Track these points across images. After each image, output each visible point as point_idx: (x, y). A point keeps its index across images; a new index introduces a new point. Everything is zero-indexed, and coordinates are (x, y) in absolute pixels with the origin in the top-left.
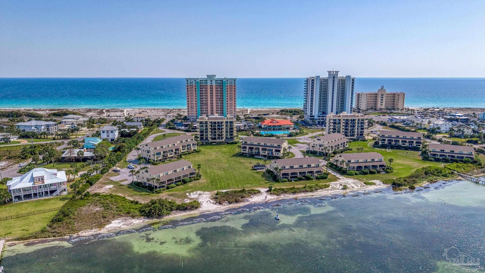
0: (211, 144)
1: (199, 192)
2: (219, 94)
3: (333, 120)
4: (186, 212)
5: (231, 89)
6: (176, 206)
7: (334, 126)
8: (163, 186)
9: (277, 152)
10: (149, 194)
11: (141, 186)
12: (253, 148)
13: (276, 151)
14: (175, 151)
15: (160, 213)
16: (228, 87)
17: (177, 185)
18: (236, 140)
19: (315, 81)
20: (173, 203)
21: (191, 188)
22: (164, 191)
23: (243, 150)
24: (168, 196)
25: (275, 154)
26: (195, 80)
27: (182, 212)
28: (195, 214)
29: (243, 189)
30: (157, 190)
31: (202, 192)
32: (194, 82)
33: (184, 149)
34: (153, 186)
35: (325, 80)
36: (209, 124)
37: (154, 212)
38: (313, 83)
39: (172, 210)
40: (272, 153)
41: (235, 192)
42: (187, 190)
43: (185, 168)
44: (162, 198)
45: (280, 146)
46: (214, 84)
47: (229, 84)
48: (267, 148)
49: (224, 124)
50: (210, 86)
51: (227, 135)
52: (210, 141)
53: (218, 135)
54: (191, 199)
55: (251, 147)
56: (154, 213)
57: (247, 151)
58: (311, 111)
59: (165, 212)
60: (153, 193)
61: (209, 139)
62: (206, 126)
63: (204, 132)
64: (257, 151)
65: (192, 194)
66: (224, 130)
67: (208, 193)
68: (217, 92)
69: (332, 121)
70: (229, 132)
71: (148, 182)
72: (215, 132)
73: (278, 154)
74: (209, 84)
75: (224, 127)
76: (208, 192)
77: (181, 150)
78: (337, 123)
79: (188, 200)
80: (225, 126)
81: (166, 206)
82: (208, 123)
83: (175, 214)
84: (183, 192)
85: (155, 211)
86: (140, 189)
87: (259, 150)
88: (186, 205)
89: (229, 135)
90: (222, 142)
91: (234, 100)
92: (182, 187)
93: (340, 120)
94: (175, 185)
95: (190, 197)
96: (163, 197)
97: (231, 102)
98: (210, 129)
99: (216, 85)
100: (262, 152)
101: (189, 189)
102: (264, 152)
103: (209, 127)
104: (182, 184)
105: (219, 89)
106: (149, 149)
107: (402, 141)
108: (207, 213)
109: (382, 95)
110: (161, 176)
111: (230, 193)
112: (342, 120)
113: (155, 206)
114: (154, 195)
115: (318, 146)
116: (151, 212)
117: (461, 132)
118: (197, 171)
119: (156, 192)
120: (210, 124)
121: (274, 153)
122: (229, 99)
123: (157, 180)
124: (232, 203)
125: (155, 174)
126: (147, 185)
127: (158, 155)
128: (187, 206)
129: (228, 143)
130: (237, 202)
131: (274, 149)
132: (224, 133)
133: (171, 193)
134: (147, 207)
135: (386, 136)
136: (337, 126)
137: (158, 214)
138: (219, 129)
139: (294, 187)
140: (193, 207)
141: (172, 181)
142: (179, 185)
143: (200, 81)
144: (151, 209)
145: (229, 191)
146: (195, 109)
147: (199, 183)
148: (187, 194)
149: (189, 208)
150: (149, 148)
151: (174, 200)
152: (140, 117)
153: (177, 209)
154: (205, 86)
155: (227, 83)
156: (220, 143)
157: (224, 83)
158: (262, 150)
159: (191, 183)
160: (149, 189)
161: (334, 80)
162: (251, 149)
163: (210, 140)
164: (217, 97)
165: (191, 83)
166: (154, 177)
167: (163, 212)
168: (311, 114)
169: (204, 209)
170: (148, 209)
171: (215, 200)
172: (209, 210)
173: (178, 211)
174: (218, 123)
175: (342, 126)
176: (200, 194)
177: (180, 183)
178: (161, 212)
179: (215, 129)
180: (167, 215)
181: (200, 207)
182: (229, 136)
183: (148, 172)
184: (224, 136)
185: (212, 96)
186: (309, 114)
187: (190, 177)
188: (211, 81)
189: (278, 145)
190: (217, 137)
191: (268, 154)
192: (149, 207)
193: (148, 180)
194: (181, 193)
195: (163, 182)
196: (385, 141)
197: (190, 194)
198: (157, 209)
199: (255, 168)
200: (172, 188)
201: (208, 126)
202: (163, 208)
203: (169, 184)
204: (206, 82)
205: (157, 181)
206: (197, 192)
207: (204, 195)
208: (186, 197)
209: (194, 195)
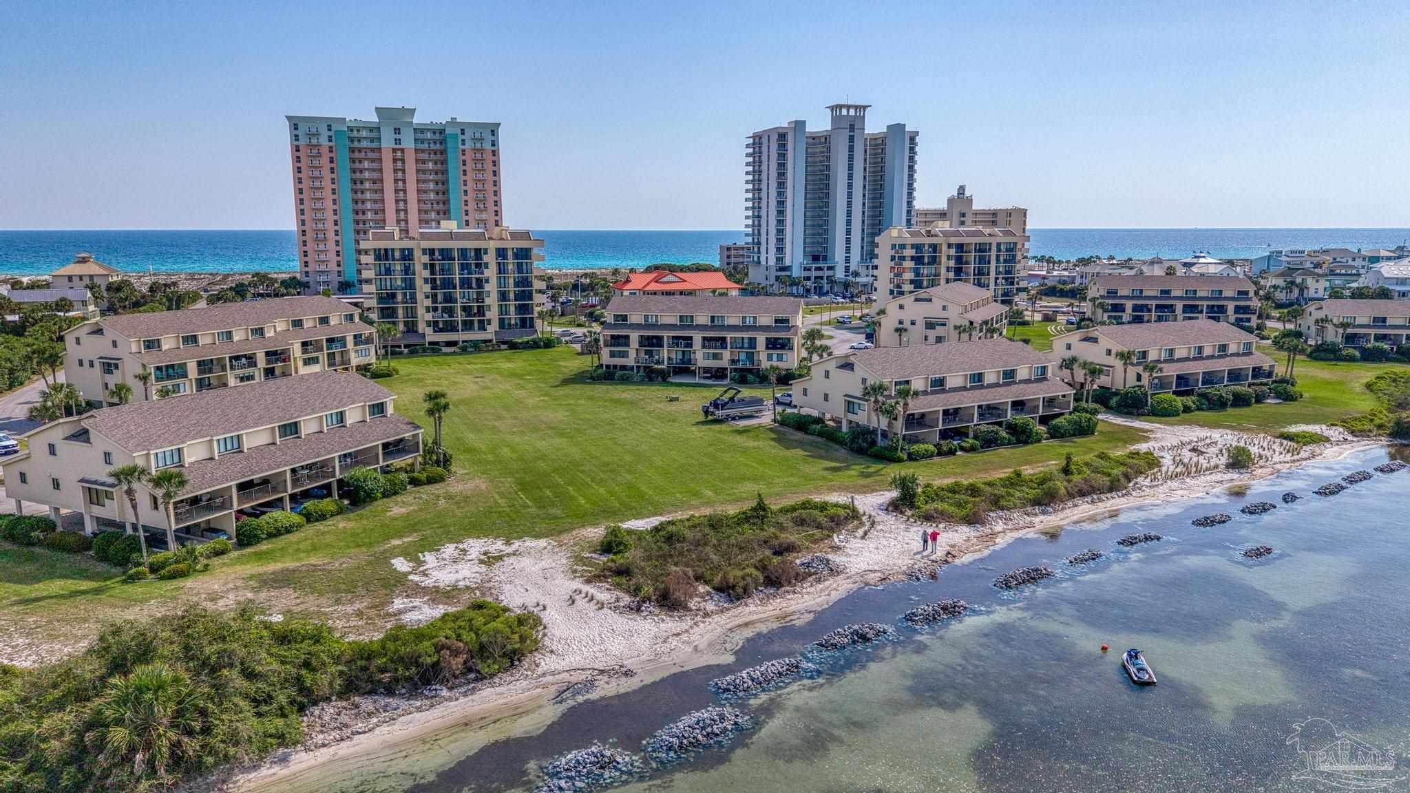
0: (434, 348)
1: (476, 547)
2: (432, 186)
3: (913, 246)
4: (435, 700)
5: (479, 166)
6: (337, 660)
7: (917, 273)
8: (211, 530)
9: (774, 348)
10: (97, 591)
11: (39, 543)
12: (660, 339)
13: (773, 344)
14: (268, 362)
15: (191, 746)
16: (468, 157)
17: (309, 517)
18: (543, 328)
19: (790, 138)
20: (317, 640)
21: (413, 528)
22: (216, 561)
23: (613, 355)
24: (256, 590)
25: (764, 360)
26: (329, 123)
27: (403, 704)
28: (518, 712)
29: (754, 504)
30: (160, 555)
31: (498, 546)
32: (325, 134)
33: (314, 361)
34: (129, 531)
35: (817, 141)
36: (420, 259)
37: (132, 750)
38: (782, 147)
39: (306, 699)
40: (750, 356)
41: (715, 524)
42: (388, 538)
43: (353, 416)
44: (210, 606)
45: (787, 321)
46: (408, 143)
47: (469, 145)
48: (729, 335)
49: (490, 258)
50: (394, 150)
51: (503, 310)
52: (428, 339)
53: (464, 309)
54: (437, 595)
55: (649, 338)
56: (128, 759)
57: (632, 354)
58: (780, 250)
59: (249, 725)
60: (133, 579)
61: (422, 327)
62: (407, 270)
63: (400, 297)
64: (676, 356)
65: (429, 558)
66: (492, 287)
67: (542, 543)
68: (422, 176)
69: (909, 252)
70: (512, 296)
71: (97, 511)
72: (449, 299)
73: (780, 358)
74: (387, 142)
75: (491, 273)
76: (537, 536)
77: (300, 363)
78: (926, 260)
79: (417, 602)
80: (493, 268)
81: (250, 675)
82: (417, 254)
83: (345, 733)
84: (359, 556)
85: (144, 729)
86: (32, 559)
87: (691, 345)
88: (427, 645)
89: (512, 309)
90: (485, 341)
91: (492, 208)
92: (341, 523)
93: (934, 247)
94: (296, 518)
95: (428, 582)
96: (214, 600)
97: (484, 216)
98: (426, 281)
99: (416, 150)
100: (707, 356)
101: (401, 537)
102: (716, 356)
103: (421, 273)
104: (340, 511)
105: (430, 165)
106: (111, 352)
107: (1185, 306)
108: (607, 688)
109: (963, 215)
110: (188, 460)
111: (689, 534)
112: (944, 248)
113: (140, 690)
114: (136, 589)
115: (920, 325)
116: (100, 745)
117: (1296, 291)
118: (425, 433)
119: (154, 569)
120: (426, 259)
121: (763, 356)
122: (472, 206)
123: (157, 482)
124: (746, 592)
125: (146, 444)
126: (89, 528)
127: (169, 377)
128: (439, 648)
129: (513, 346)
130: (775, 581)
131: (761, 339)
132: (492, 301)
133: (272, 567)
134: (59, 705)
135: (1123, 292)
136: (925, 270)
137: (177, 760)
138: (466, 283)
139: (1018, 474)
140: (482, 651)
141: (275, 490)
142: (322, 517)
143: (351, 129)
144: (97, 723)
145: (672, 523)
146: (331, 245)
147: (449, 497)
148: (401, 564)
149: (457, 663)
150: (115, 344)
151: (307, 615)
152: (81, 278)
153: (350, 688)
154: (373, 150)
155: (463, 141)
156: (477, 347)
157: (449, 144)
158: (704, 347)
159: (399, 498)
160: (104, 557)
161: (851, 139)
162: (650, 343)
163: (431, 336)
164: (424, 196)
165: (310, 135)
166: (140, 463)
167: (221, 730)
168: (778, 259)
169: (574, 660)
170: (66, 719)
171: (618, 586)
172: (612, 663)
173: (367, 704)
174: (463, 252)
175: (943, 271)
176: (490, 560)
177: (327, 504)
178: (206, 731)
179: (448, 284)
180: (264, 750)
181: (536, 646)
182: (513, 316)
183: (88, 441)
184: (493, 314)
185: (401, 191)
186: (772, 262)
187: (386, 471)
188: (397, 131)
189: (776, 321)
190: (460, 317)
191: (733, 361)
192: (81, 696)
193: (94, 494)
194: (348, 563)
195: (212, 496)
196: (1123, 311)
197: (421, 563)
198: (164, 712)
199: (720, 413)
200: (275, 533)
201: (418, 267)
202: (220, 691)
203: (256, 513)
204: (374, 134)
205: (159, 493)
206: (461, 546)
207: (519, 561)
208: (398, 583)
209: (448, 569)
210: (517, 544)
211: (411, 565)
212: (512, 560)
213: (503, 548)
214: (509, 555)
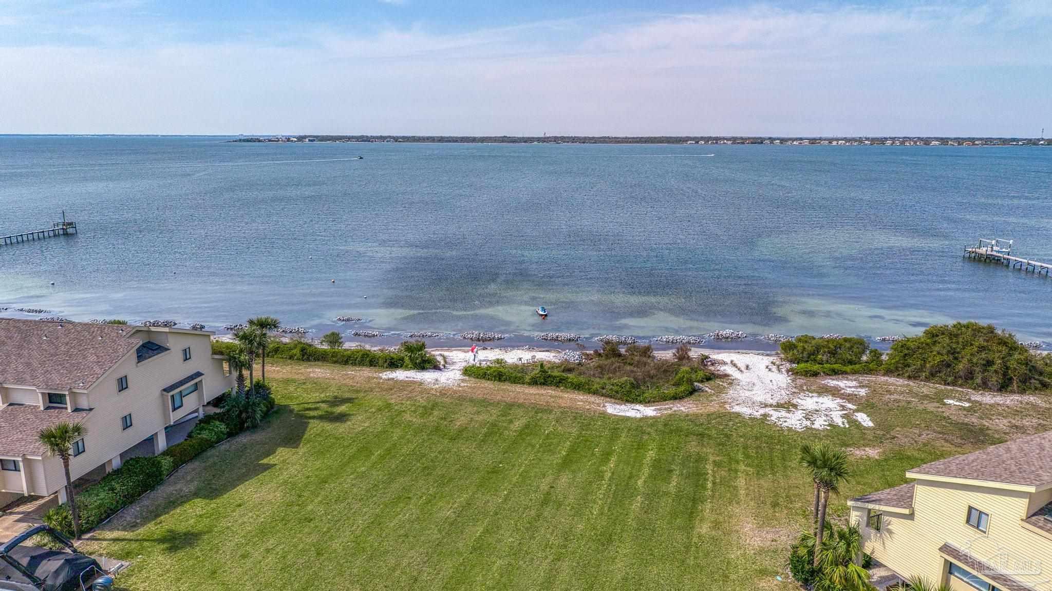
1: (796, 420)
31: (774, 416)
54: (835, 392)
65: (838, 419)
67: (737, 409)
76: (738, 415)
95: (839, 400)
148: (864, 419)
206: (808, 423)
207: (765, 400)
208: (866, 406)
209: (824, 406)
210: (758, 413)
211: (854, 417)
212: (770, 401)
213: (772, 412)
214: (771, 406)
